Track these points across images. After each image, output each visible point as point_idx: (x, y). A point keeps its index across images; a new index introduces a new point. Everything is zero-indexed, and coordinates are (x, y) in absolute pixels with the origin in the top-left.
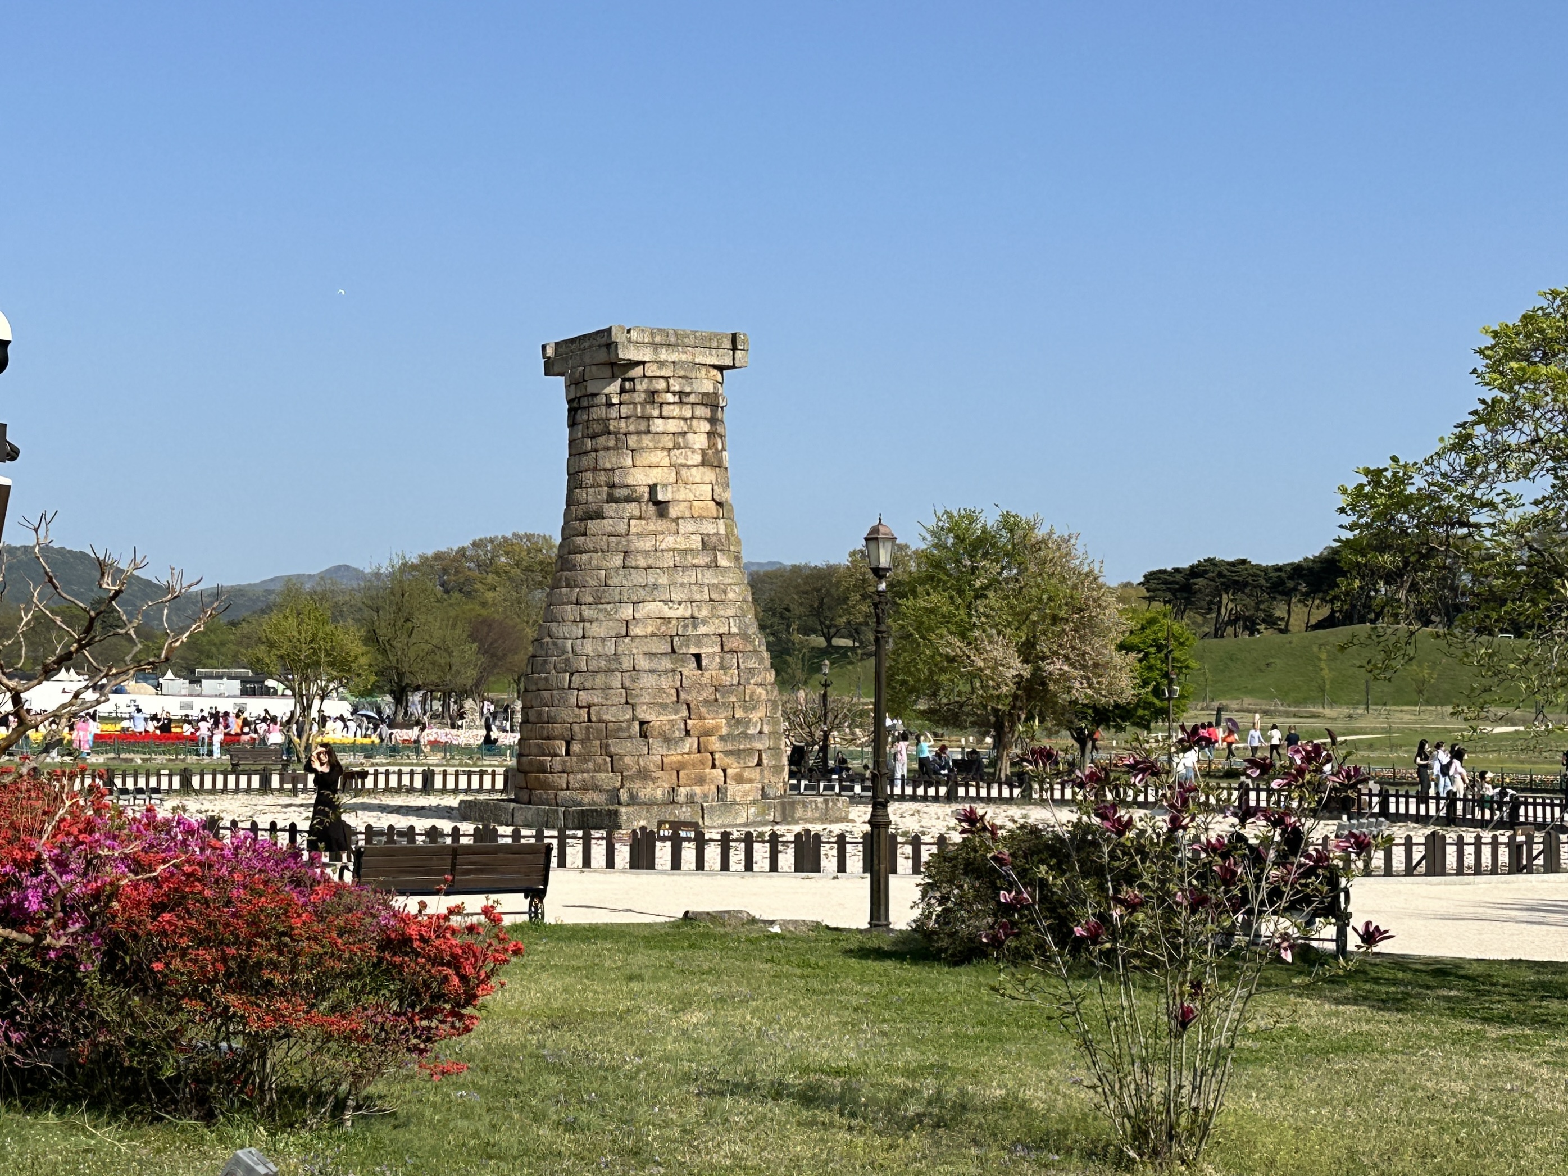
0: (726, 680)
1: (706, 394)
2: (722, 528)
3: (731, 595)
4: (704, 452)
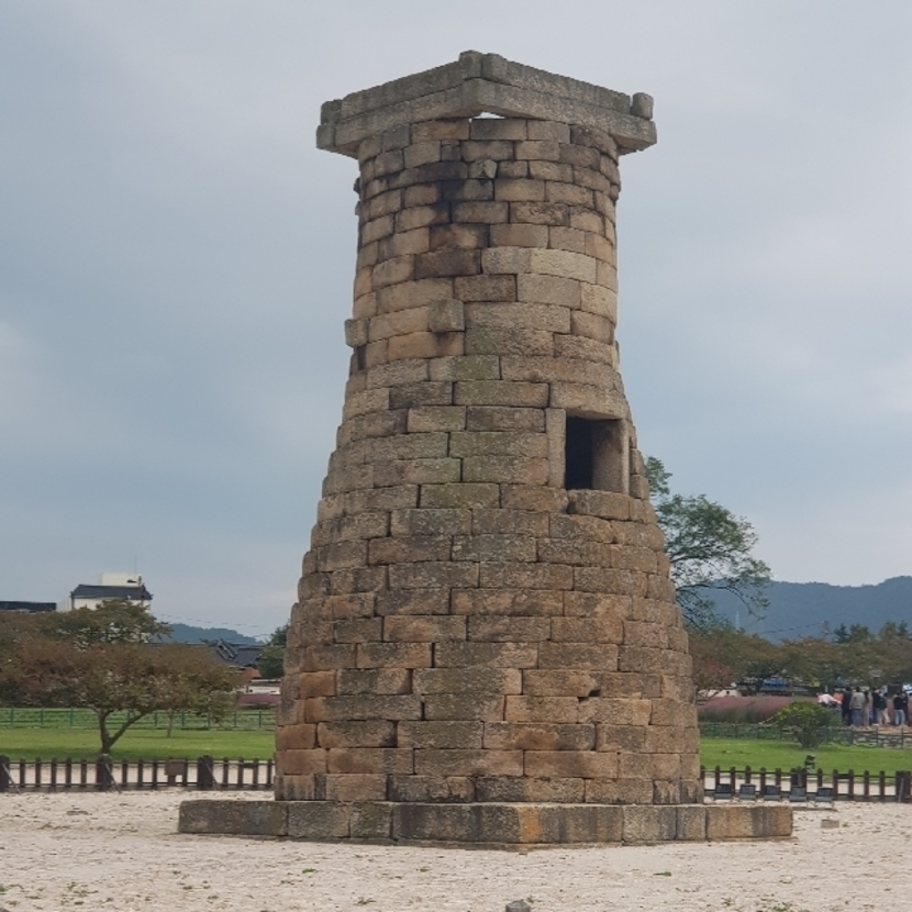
0: (354, 609)
1: (424, 166)
2: (442, 370)
3: (416, 475)
4: (417, 259)
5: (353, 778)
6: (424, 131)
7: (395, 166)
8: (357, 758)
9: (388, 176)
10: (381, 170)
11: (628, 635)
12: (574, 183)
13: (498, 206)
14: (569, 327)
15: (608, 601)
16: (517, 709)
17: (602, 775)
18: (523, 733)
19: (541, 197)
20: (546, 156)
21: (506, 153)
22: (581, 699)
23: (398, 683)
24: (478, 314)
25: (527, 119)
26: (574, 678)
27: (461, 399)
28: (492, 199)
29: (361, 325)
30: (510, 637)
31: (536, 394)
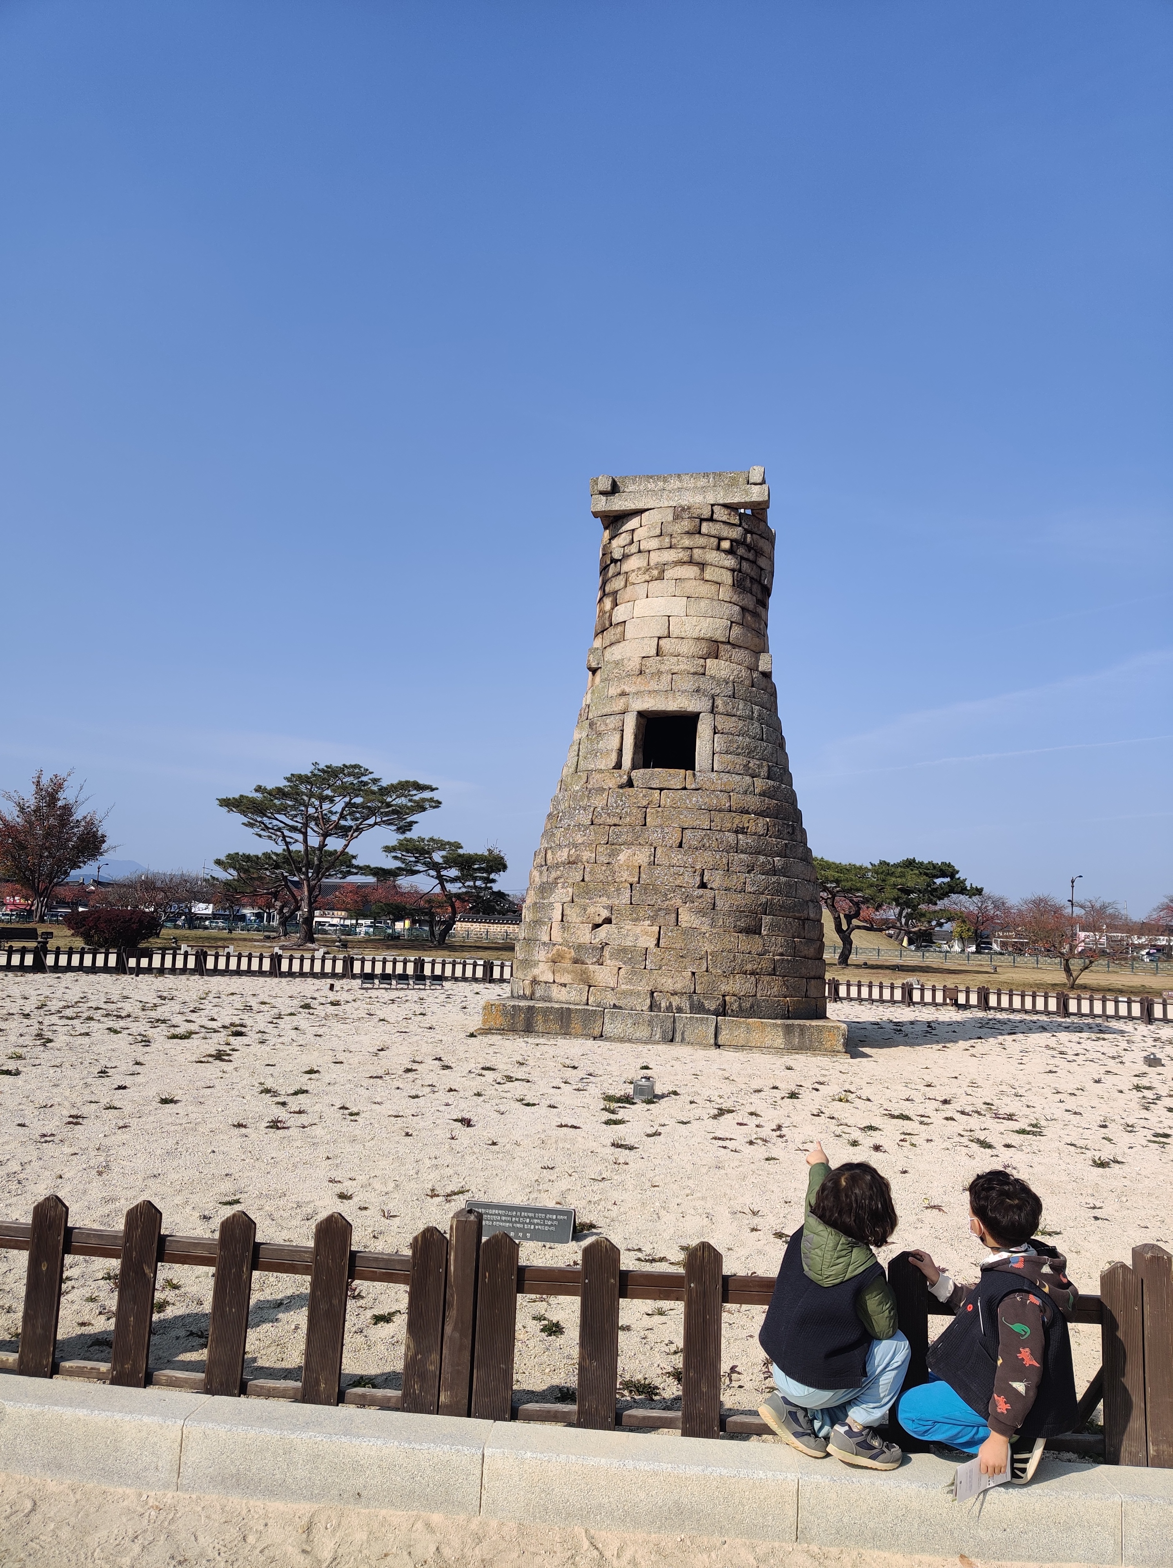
11: (643, 876)
12: (671, 547)
13: (621, 577)
14: (655, 652)
15: (629, 851)
17: (604, 984)
18: (557, 950)
19: (645, 564)
20: (652, 534)
21: (629, 539)
22: (597, 926)
24: (608, 654)
25: (639, 512)
26: (591, 910)
28: (619, 574)
30: (562, 880)
31: (622, 704)
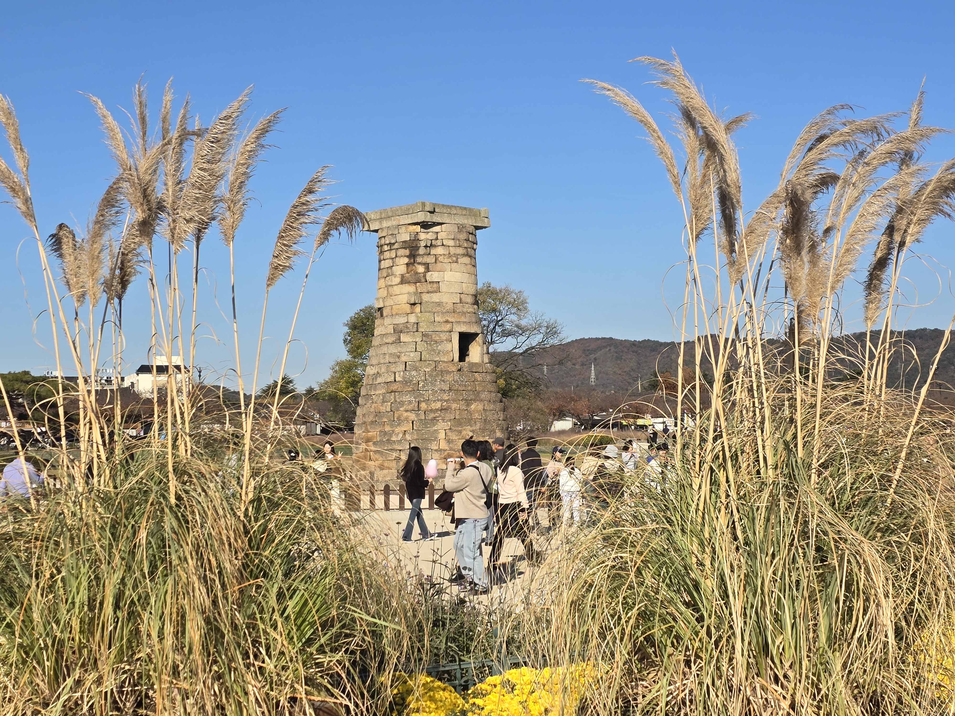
0: (383, 409)
1: (405, 242)
2: (412, 319)
3: (404, 359)
4: (402, 276)
5: (386, 472)
6: (404, 228)
7: (393, 241)
8: (386, 464)
9: (391, 244)
10: (387, 242)
13: (432, 257)
14: (459, 301)
16: (443, 445)
18: (446, 453)
19: (447, 253)
20: (449, 237)
21: (434, 237)
23: (401, 435)
24: (426, 297)
27: (420, 330)
28: (429, 254)
29: (381, 300)
30: (441, 418)
31: (448, 327)
